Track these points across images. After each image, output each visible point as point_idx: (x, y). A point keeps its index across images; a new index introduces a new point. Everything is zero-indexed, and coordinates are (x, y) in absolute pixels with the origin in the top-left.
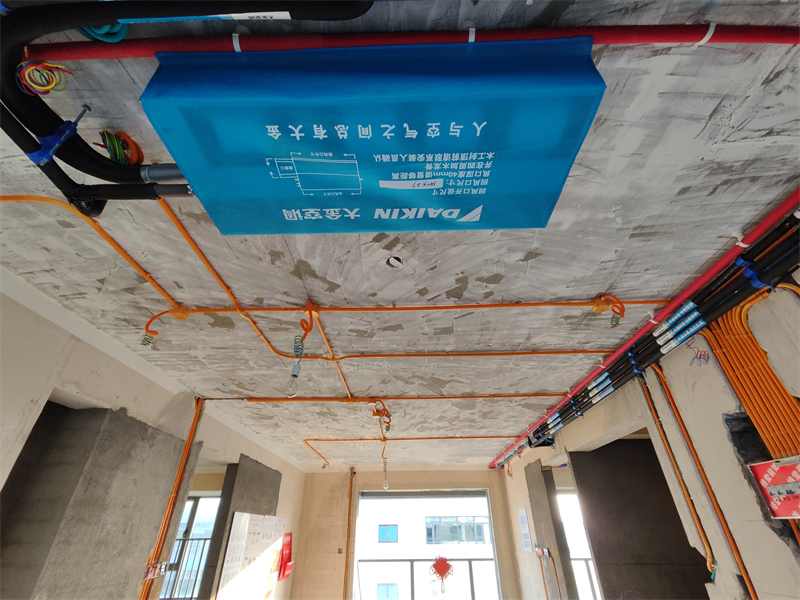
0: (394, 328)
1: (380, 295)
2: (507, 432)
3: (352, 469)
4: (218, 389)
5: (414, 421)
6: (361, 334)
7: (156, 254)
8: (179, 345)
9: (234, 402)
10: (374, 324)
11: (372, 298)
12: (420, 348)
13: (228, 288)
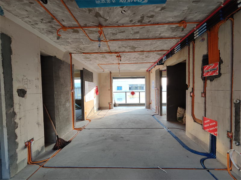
0: (122, 32)
1: (120, 22)
2: (152, 61)
3: (110, 72)
4: (75, 51)
5: (127, 59)
6: (113, 34)
7: (56, 11)
8: (64, 38)
9: (79, 54)
10: (117, 31)
11: (117, 23)
12: (130, 38)
13: (77, 21)
